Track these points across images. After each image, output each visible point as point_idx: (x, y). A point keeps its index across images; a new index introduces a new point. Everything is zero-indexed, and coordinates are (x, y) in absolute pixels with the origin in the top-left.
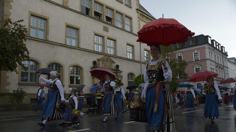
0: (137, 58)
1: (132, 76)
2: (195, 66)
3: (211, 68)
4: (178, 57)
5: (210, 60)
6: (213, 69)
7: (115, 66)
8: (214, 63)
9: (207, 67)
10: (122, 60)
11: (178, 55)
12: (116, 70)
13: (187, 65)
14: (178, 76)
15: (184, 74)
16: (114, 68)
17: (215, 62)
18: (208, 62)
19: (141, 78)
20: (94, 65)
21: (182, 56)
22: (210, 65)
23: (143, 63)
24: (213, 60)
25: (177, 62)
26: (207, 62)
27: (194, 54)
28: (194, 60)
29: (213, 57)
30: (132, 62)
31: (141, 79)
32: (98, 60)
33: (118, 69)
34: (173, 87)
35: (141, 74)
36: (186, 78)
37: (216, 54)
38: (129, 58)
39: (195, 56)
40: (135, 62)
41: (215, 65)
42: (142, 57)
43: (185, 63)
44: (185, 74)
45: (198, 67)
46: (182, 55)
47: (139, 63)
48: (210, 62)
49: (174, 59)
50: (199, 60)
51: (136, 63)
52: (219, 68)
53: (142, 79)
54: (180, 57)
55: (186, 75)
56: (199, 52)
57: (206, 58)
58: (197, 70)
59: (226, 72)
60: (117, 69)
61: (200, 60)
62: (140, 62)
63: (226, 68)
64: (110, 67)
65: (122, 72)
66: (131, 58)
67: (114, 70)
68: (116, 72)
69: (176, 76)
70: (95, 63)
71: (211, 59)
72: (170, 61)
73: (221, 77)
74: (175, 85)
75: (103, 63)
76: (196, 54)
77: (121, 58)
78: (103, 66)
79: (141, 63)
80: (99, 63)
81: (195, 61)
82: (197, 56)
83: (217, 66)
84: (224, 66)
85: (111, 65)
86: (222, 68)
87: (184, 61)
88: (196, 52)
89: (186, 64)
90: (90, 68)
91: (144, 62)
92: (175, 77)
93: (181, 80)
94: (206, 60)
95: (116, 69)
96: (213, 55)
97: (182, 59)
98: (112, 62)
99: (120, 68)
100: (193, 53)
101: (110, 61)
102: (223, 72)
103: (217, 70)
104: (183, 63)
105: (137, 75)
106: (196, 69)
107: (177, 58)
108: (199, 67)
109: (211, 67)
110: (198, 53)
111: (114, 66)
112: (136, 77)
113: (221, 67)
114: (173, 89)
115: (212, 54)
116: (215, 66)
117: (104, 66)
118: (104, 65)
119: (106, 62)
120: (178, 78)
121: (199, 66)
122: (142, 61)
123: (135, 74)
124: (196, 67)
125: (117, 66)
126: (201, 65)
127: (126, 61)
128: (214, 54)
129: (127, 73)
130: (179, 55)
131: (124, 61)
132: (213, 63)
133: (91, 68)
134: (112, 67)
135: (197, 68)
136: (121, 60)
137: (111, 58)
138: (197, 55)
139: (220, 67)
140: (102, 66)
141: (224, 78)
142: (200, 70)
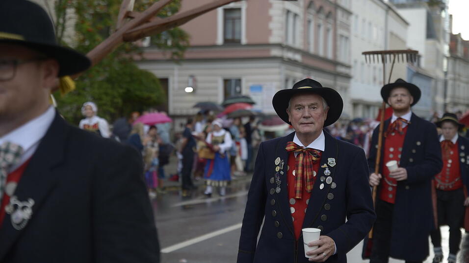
3: (288, 12)
6: (296, 15)
9: (270, 6)
52: (318, 12)
58: (229, 16)
59: (340, 31)
63: (343, 16)
73: (321, 53)
83: (310, 5)
84: (337, 7)
86: (330, 13)
102: (331, 32)
103: (309, 22)
106: (225, 10)
113: (327, 9)
116: (302, 4)
120: (147, 43)
139: (320, 10)
141: (330, 56)
142: (240, 18)
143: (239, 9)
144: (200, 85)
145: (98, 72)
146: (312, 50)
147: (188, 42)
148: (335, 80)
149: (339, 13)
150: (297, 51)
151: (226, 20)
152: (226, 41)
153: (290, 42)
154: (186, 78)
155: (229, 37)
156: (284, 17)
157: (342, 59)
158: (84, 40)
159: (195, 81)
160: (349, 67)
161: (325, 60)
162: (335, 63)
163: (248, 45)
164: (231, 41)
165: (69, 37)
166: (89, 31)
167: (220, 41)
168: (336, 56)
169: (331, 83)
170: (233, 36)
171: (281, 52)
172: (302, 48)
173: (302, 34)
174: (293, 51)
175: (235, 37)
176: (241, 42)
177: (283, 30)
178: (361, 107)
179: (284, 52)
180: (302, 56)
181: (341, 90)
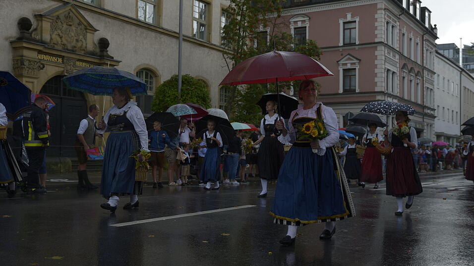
0: (169, 22)
1: (151, 77)
2: (341, 62)
3: (388, 70)
4: (295, 28)
5: (386, 45)
6: (394, 73)
7: (96, 42)
8: (397, 57)
9: (376, 66)
10: (120, 23)
11: (296, 22)
12: (100, 56)
13: (320, 55)
14: (289, 89)
16: (90, 47)
17: (401, 55)
18: (381, 52)
19: (177, 85)
20: (21, 33)
21: (307, 28)
22: (385, 61)
23: (187, 39)
24: (396, 46)
25: (292, 45)
26: (377, 53)
27: (344, 23)
28: (341, 44)
29: (396, 38)
30: (153, 34)
31: (178, 91)
32: (36, 16)
33: (105, 54)
35: (177, 74)
37: (404, 31)
38: (142, 19)
39: (346, 31)
40: (162, 36)
41: (398, 61)
42: (184, 18)
43: (314, 48)
45: (352, 64)
46: (307, 26)
47: (174, 40)
48: (386, 52)
49: (283, 36)
50: (354, 44)
51: (164, 38)
52: (410, 72)
53: (180, 91)
54: (301, 31)
56: (357, 20)
57: (377, 40)
58: (347, 74)
59: (426, 85)
60: (102, 51)
61: (359, 45)
62: (177, 35)
63: (428, 75)
64: (79, 44)
65: (119, 62)
66: (150, 20)
67: (92, 54)
68: (96, 61)
69: (286, 88)
70: (24, 24)
71: (390, 44)
72: (270, 40)
73: (413, 100)
75: (53, 28)
76: (347, 26)
77: (116, 17)
78: (54, 36)
79: (181, 37)
80: (42, 27)
81: (345, 45)
82: (352, 30)
83: (404, 66)
84: (424, 68)
85: (81, 37)
86: (418, 72)
87: (311, 43)
88: (349, 18)
89: (317, 52)
90: (6, 39)
91: (191, 36)
94: (376, 47)
95: (98, 50)
96: (396, 31)
97: (307, 38)
98: (86, 29)
99: (112, 51)
100: (341, 22)
101: (79, 25)
102: (419, 85)
103: (404, 78)
104: (309, 50)
105: (165, 76)
106: (344, 70)
107: (292, 32)
108: (354, 64)
109: (389, 67)
110: (355, 22)
111: (91, 42)
112: (162, 83)
113: (416, 70)
115: (395, 28)
116: (398, 66)
117: (59, 39)
118: (59, 35)
119: (65, 26)
121: (355, 61)
122: (186, 32)
123: (161, 73)
124: (346, 64)
125: (104, 44)
126: (360, 60)
127: (134, 27)
128: (400, 30)
129: (134, 68)
130: (300, 25)
131: (128, 27)
132: (394, 56)
133: (11, 39)
134: (84, 45)
135: (349, 66)
136: (117, 23)
137: (82, 12)
138: (350, 29)
140: (51, 39)
141: (419, 102)
142: (355, 75)
143: (355, 69)
146: (406, 98)
148: (423, 118)
149: (425, 72)
150: (395, 97)
151: (344, 76)
152: (345, 90)
153: (390, 91)
155: (348, 88)
156: (386, 73)
157: (428, 104)
160: (434, 110)
161: (416, 104)
162: (424, 107)
163: (359, 93)
164: (349, 91)
167: (341, 91)
168: (423, 102)
169: (421, 120)
170: (350, 87)
171: (384, 97)
172: (398, 95)
173: (398, 85)
174: (392, 97)
175: (352, 88)
176: (355, 90)
177: (385, 82)
178: (443, 137)
179: (386, 97)
180: (398, 100)
181: (427, 125)
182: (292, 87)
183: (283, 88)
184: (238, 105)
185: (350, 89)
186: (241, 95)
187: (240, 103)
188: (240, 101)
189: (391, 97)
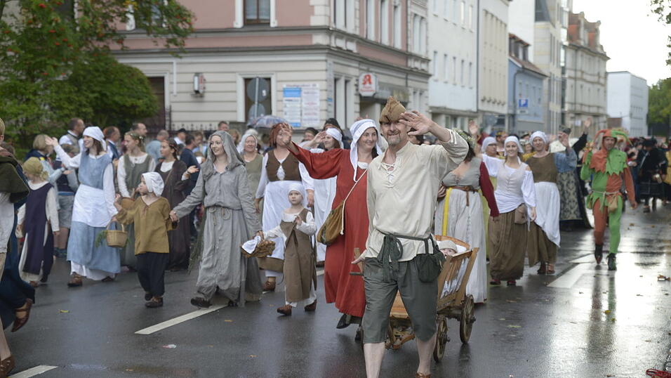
14: (125, 20)
15: (167, 12)
34: (92, 96)
36: (184, 34)
44: (179, 8)
55: (180, 14)
59: (413, 9)
69: (117, 21)
73: (386, 42)
74: (102, 79)
92: (110, 25)
93: (145, 42)
102: (399, 9)
114: (90, 110)
120: (131, 24)
141: (398, 45)
144: (209, 87)
145: (55, 67)
146: (372, 37)
147: (190, 24)
148: (407, 79)
150: (351, 37)
152: (247, 22)
153: (340, 25)
154: (190, 77)
155: (254, 17)
157: (415, 49)
158: (34, 20)
159: (202, 81)
160: (426, 61)
161: (390, 50)
162: (407, 55)
163: (277, 29)
164: (255, 23)
165: (12, 15)
166: (42, 7)
167: (239, 23)
168: (407, 45)
169: (401, 83)
170: (258, 15)
171: (328, 38)
172: (357, 33)
173: (358, 12)
174: (345, 37)
175: (261, 17)
176: (269, 24)
177: (329, 5)
178: (443, 118)
179: (333, 38)
180: (358, 43)
181: (415, 93)
182: (131, 17)
183: (112, 21)
184: (6, 58)
185: (258, 19)
186: (12, 35)
187: (10, 54)
188: (11, 50)
189: (341, 38)
